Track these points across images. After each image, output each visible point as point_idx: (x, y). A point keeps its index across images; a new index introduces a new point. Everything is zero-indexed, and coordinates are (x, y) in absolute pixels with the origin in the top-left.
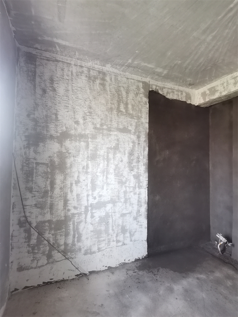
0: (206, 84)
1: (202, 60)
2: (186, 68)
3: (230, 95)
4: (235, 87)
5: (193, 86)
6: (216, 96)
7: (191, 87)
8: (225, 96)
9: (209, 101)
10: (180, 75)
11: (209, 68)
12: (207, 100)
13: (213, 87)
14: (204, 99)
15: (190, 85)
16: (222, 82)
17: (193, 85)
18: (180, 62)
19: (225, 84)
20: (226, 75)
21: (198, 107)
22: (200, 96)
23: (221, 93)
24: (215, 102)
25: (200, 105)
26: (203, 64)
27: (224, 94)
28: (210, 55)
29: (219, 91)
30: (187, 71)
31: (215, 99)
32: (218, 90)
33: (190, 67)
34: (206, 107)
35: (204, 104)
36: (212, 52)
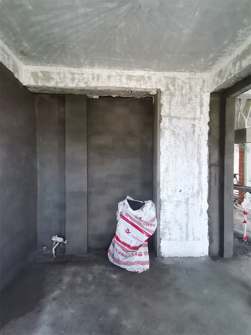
0: (39, 64)
1: (56, 30)
2: (32, 26)
3: (66, 89)
4: (72, 83)
5: (24, 57)
6: (52, 84)
7: (20, 56)
8: (61, 89)
9: (41, 87)
10: (18, 29)
11: (56, 46)
12: (40, 84)
13: (48, 73)
14: (36, 81)
15: (22, 53)
16: (58, 71)
17: (25, 55)
18: (30, 7)
19: (62, 76)
20: (64, 66)
21: (25, 88)
22: (29, 75)
23: (57, 83)
24: (47, 90)
25: (29, 87)
26: (54, 36)
27: (61, 85)
28: (67, 33)
29: (55, 81)
30: (31, 30)
31: (49, 88)
32: (53, 79)
33: (38, 28)
34: (34, 93)
35: (34, 88)
36: (72, 30)
